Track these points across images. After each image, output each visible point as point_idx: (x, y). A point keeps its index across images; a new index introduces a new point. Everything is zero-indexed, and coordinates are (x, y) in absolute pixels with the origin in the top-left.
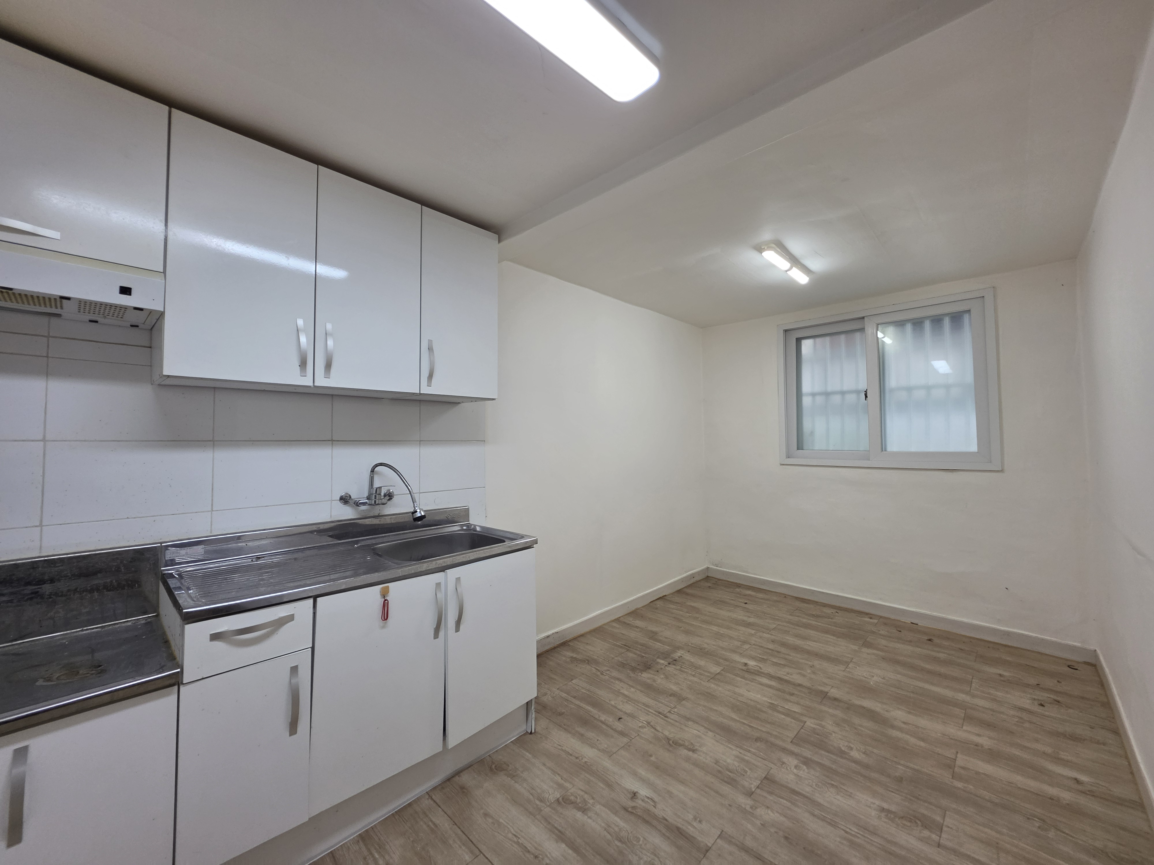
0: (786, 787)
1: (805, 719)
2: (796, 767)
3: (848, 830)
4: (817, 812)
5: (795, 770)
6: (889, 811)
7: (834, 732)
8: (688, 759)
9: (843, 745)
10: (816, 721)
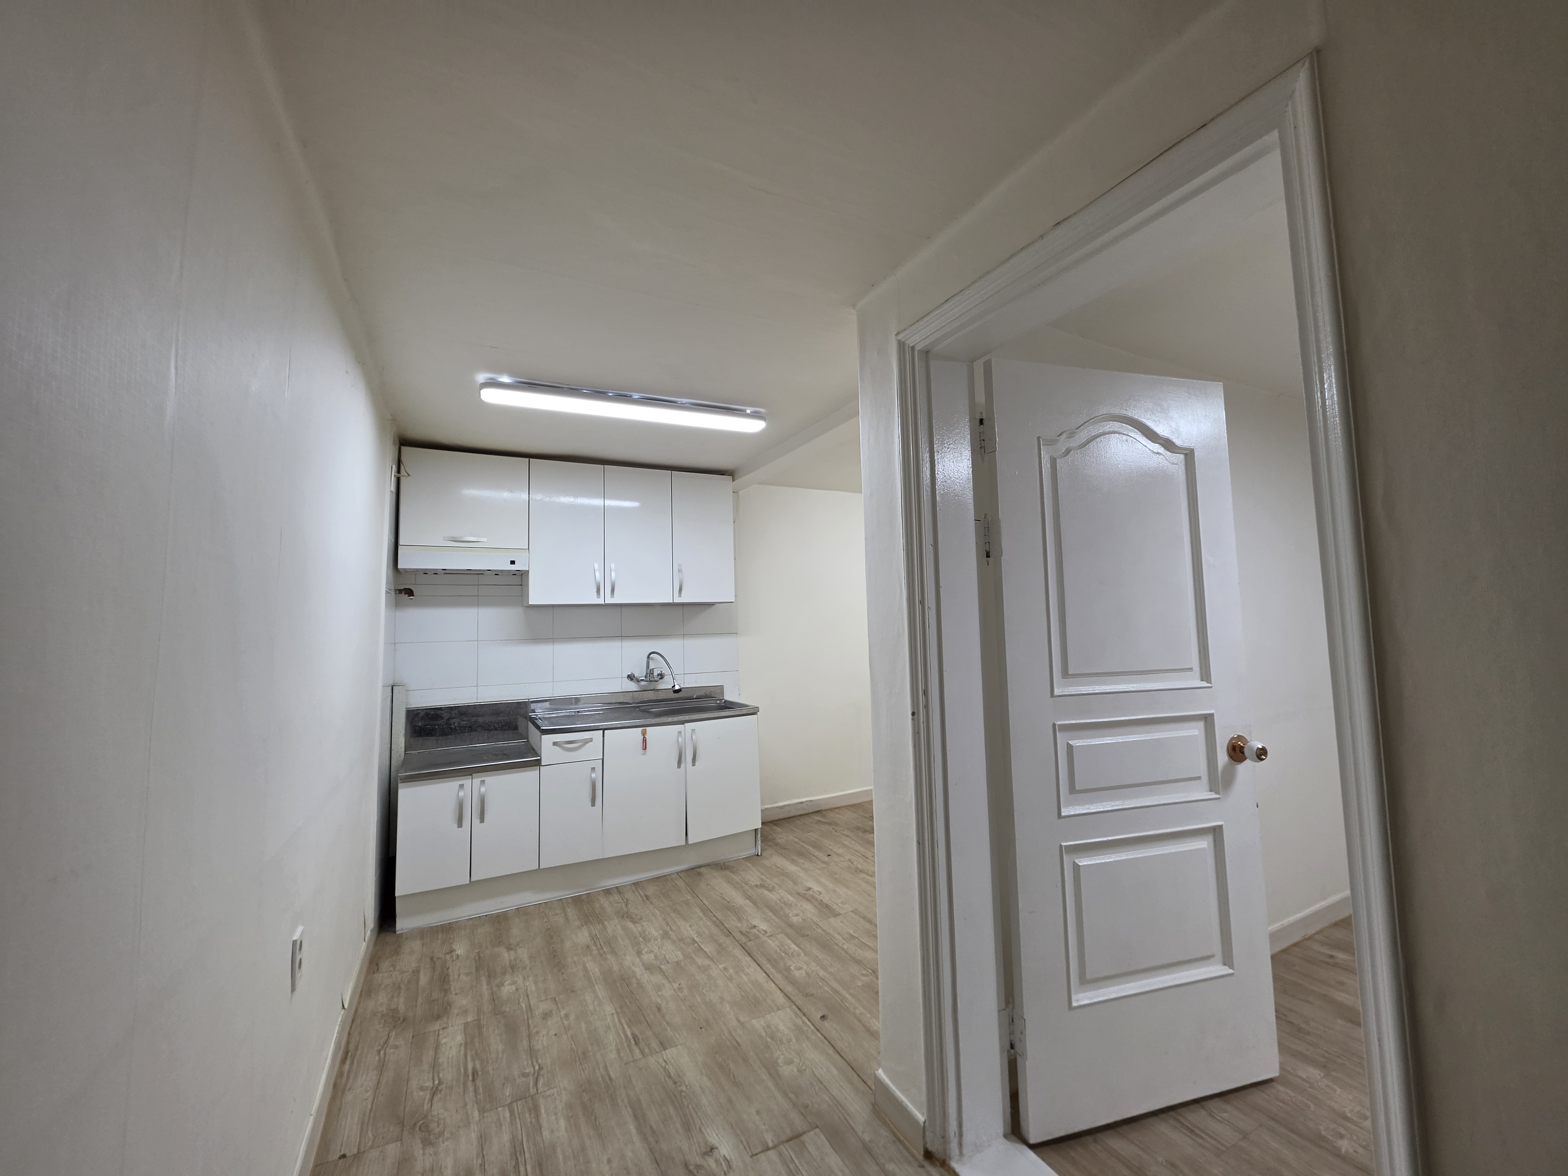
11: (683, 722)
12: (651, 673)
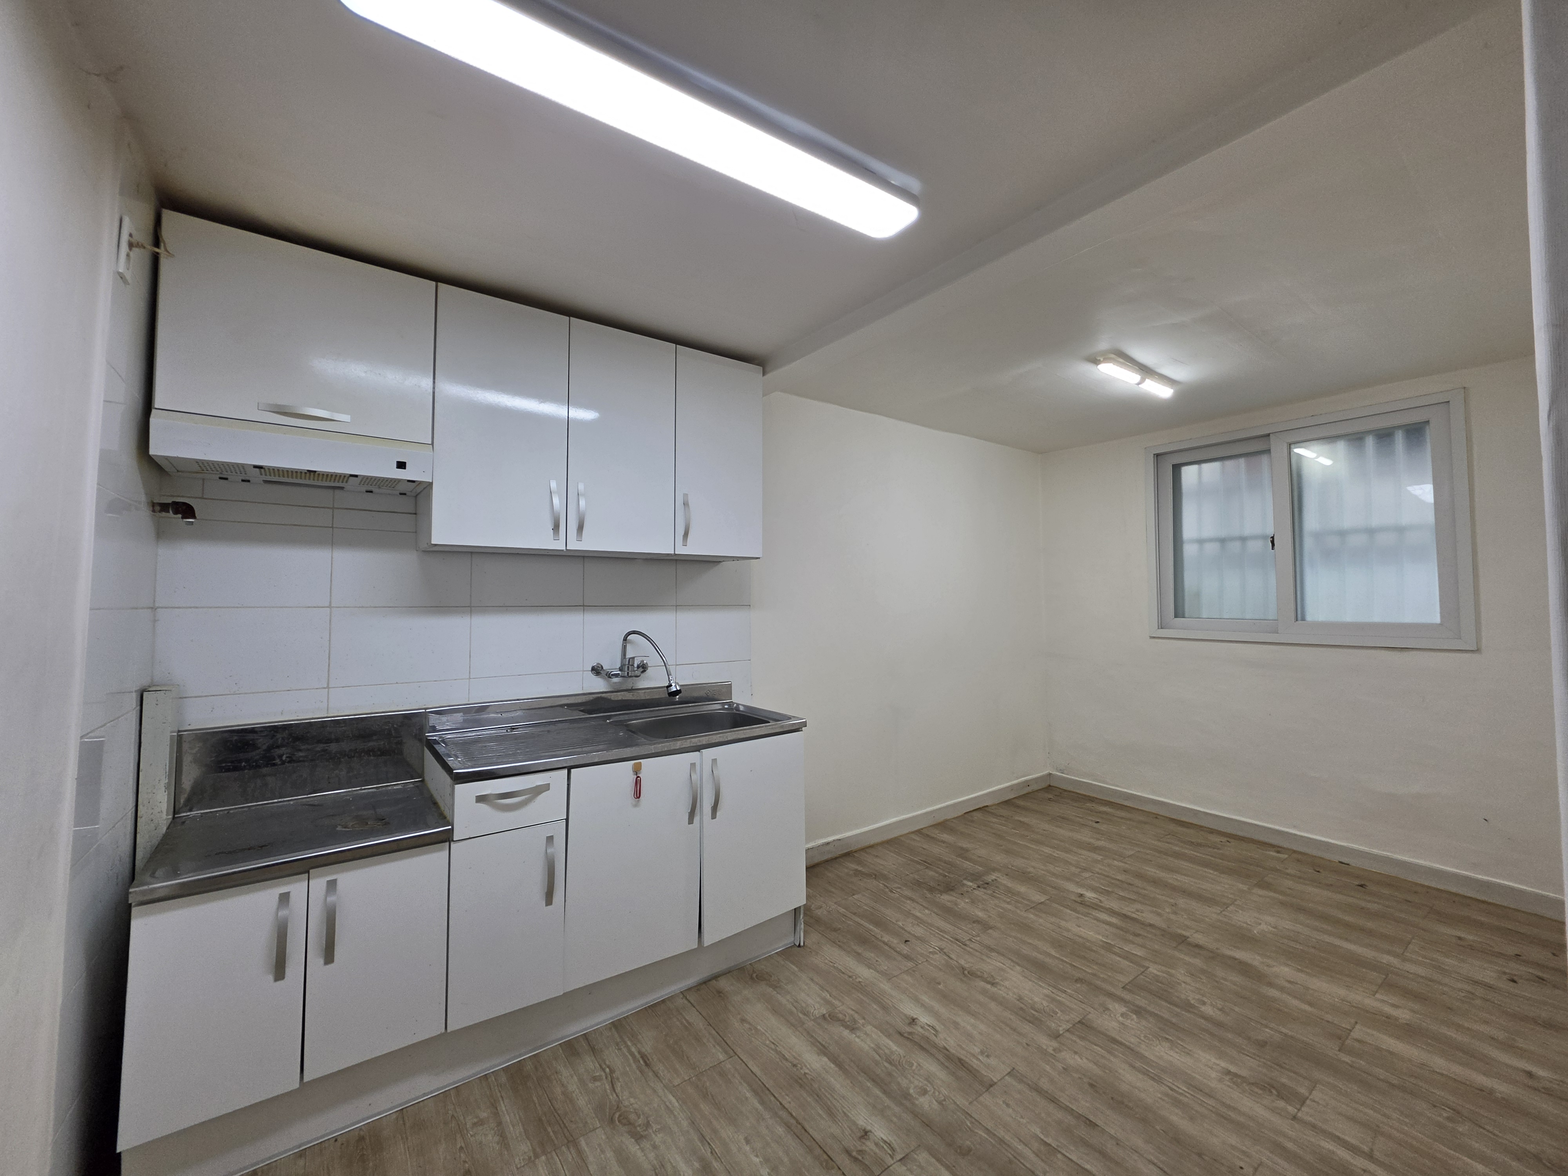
0: (1106, 1035)
1: (1146, 964)
2: (1122, 1015)
3: (1174, 1087)
4: (1138, 1064)
5: (1121, 1019)
6: (1236, 1075)
7: (1184, 982)
8: (984, 992)
9: (1193, 998)
10: (1164, 968)
11: (698, 749)
12: (630, 664)
